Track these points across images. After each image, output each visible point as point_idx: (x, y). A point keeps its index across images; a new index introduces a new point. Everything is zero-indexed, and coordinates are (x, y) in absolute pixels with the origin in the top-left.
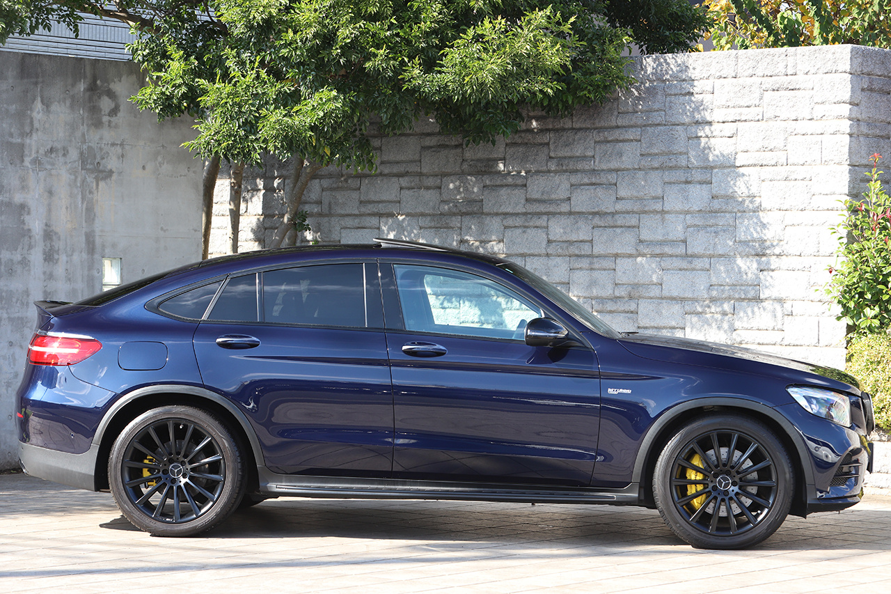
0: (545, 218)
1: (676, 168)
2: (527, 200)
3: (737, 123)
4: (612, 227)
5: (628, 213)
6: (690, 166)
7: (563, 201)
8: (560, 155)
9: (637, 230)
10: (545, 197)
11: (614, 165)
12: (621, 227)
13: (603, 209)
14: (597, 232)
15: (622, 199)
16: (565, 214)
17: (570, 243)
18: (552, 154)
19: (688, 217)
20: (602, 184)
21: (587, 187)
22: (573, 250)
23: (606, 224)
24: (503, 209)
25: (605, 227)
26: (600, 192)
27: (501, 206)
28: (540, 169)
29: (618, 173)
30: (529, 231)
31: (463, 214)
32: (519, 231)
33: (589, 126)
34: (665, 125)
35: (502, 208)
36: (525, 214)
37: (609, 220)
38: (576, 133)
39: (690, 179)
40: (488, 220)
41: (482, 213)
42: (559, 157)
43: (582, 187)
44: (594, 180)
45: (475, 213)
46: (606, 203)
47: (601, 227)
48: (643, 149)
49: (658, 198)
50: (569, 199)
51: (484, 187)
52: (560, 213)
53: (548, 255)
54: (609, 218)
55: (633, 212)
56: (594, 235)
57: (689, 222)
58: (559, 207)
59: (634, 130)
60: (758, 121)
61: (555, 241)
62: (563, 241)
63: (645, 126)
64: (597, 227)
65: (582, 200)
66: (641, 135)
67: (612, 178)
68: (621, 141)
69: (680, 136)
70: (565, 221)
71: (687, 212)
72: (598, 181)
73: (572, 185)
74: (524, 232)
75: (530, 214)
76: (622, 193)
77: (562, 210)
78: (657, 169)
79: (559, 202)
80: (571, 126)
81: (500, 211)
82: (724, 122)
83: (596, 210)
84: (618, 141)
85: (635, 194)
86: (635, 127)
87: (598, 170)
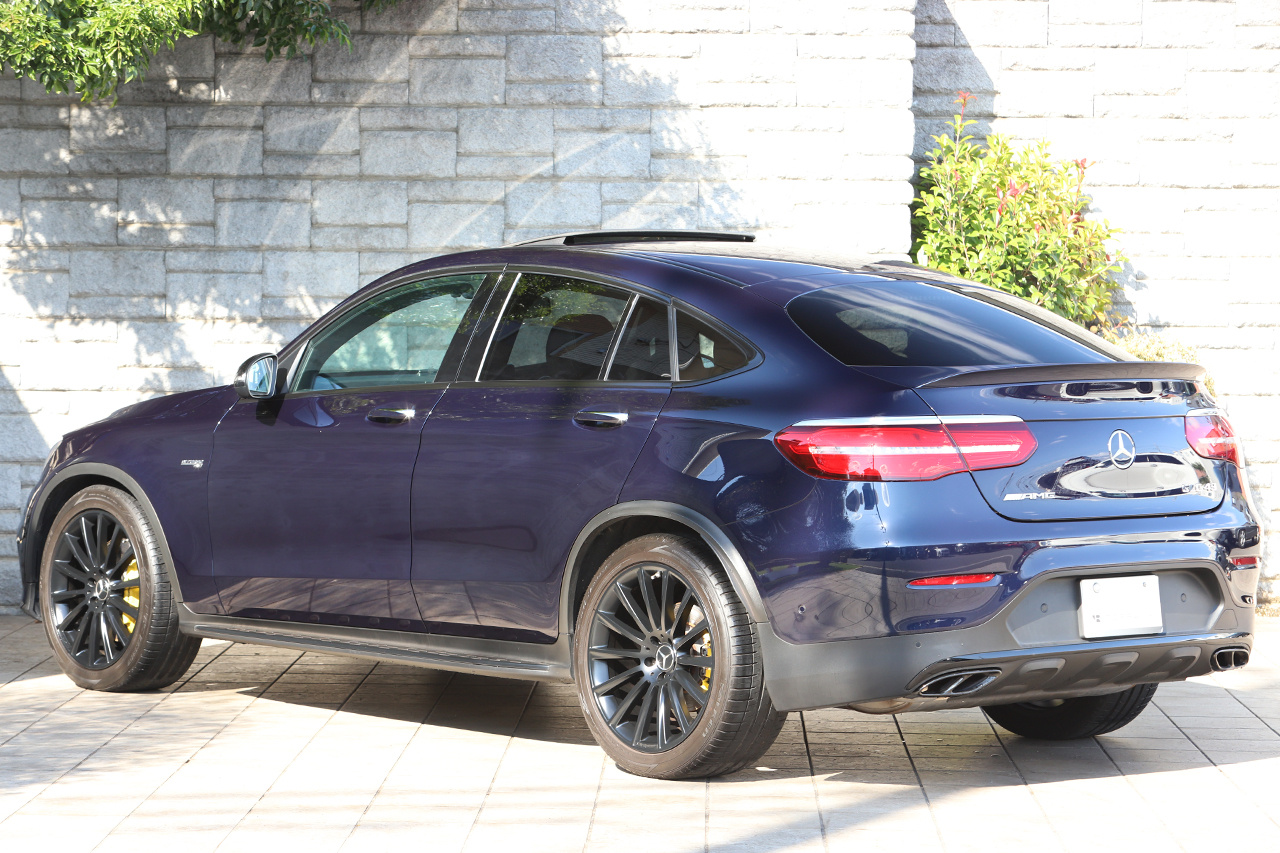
0: (307, 184)
1: (581, 104)
2: (265, 152)
3: (699, 34)
4: (448, 202)
5: (483, 178)
6: (607, 102)
7: (344, 156)
8: (338, 77)
9: (502, 208)
10: (306, 149)
11: (454, 96)
12: (469, 202)
13: (433, 171)
14: (418, 211)
15: (469, 155)
16: (348, 178)
17: (364, 228)
18: (321, 75)
19: (606, 187)
20: (426, 129)
21: (397, 133)
22: (369, 239)
23: (437, 198)
24: (213, 169)
25: (434, 202)
26: (425, 142)
27: (209, 162)
28: (295, 99)
29: (462, 111)
30: (271, 206)
31: (120, 175)
32: (252, 206)
33: (399, 29)
34: (555, 33)
35: (214, 164)
36: (264, 177)
37: (446, 190)
38: (372, 41)
39: (608, 125)
40: (179, 187)
41: (167, 174)
42: (335, 81)
43: (387, 133)
44: (412, 122)
45: (149, 174)
46: (438, 159)
47: (425, 201)
48: (512, 72)
49: (544, 155)
50: (357, 153)
51: (168, 128)
52: (339, 177)
53: (311, 248)
54: (446, 187)
55: (492, 177)
56: (413, 214)
57: (608, 196)
58: (339, 166)
59: (494, 39)
60: (741, 33)
61: (327, 225)
62: (344, 226)
63: (515, 33)
64: (418, 201)
65: (384, 156)
66: (508, 49)
67: (449, 119)
68: (465, 57)
69: (586, 52)
70: (347, 190)
71: (601, 180)
72: (421, 124)
73: (362, 130)
74: (261, 209)
75: (272, 177)
76: (472, 144)
77: (345, 171)
78: (541, 105)
79: (336, 157)
80: (358, 28)
81: (209, 171)
82: (672, 33)
83: (418, 172)
84: (458, 56)
85: (498, 146)
86: (494, 33)
87: (417, 106)
